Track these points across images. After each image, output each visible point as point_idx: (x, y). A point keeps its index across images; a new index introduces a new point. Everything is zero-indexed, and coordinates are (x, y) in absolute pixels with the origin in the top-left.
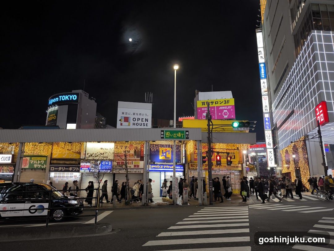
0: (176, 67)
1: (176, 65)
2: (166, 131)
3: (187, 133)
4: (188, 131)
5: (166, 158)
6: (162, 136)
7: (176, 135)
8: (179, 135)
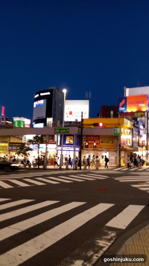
0: (65, 91)
1: (65, 89)
2: (57, 129)
3: (68, 130)
4: (69, 129)
5: (70, 142)
6: (55, 132)
7: (62, 131)
8: (64, 131)
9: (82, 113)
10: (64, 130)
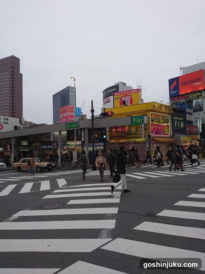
2: (68, 124)
3: (79, 124)
6: (66, 127)
7: (73, 126)
8: (74, 126)
9: (92, 101)
10: (75, 124)
